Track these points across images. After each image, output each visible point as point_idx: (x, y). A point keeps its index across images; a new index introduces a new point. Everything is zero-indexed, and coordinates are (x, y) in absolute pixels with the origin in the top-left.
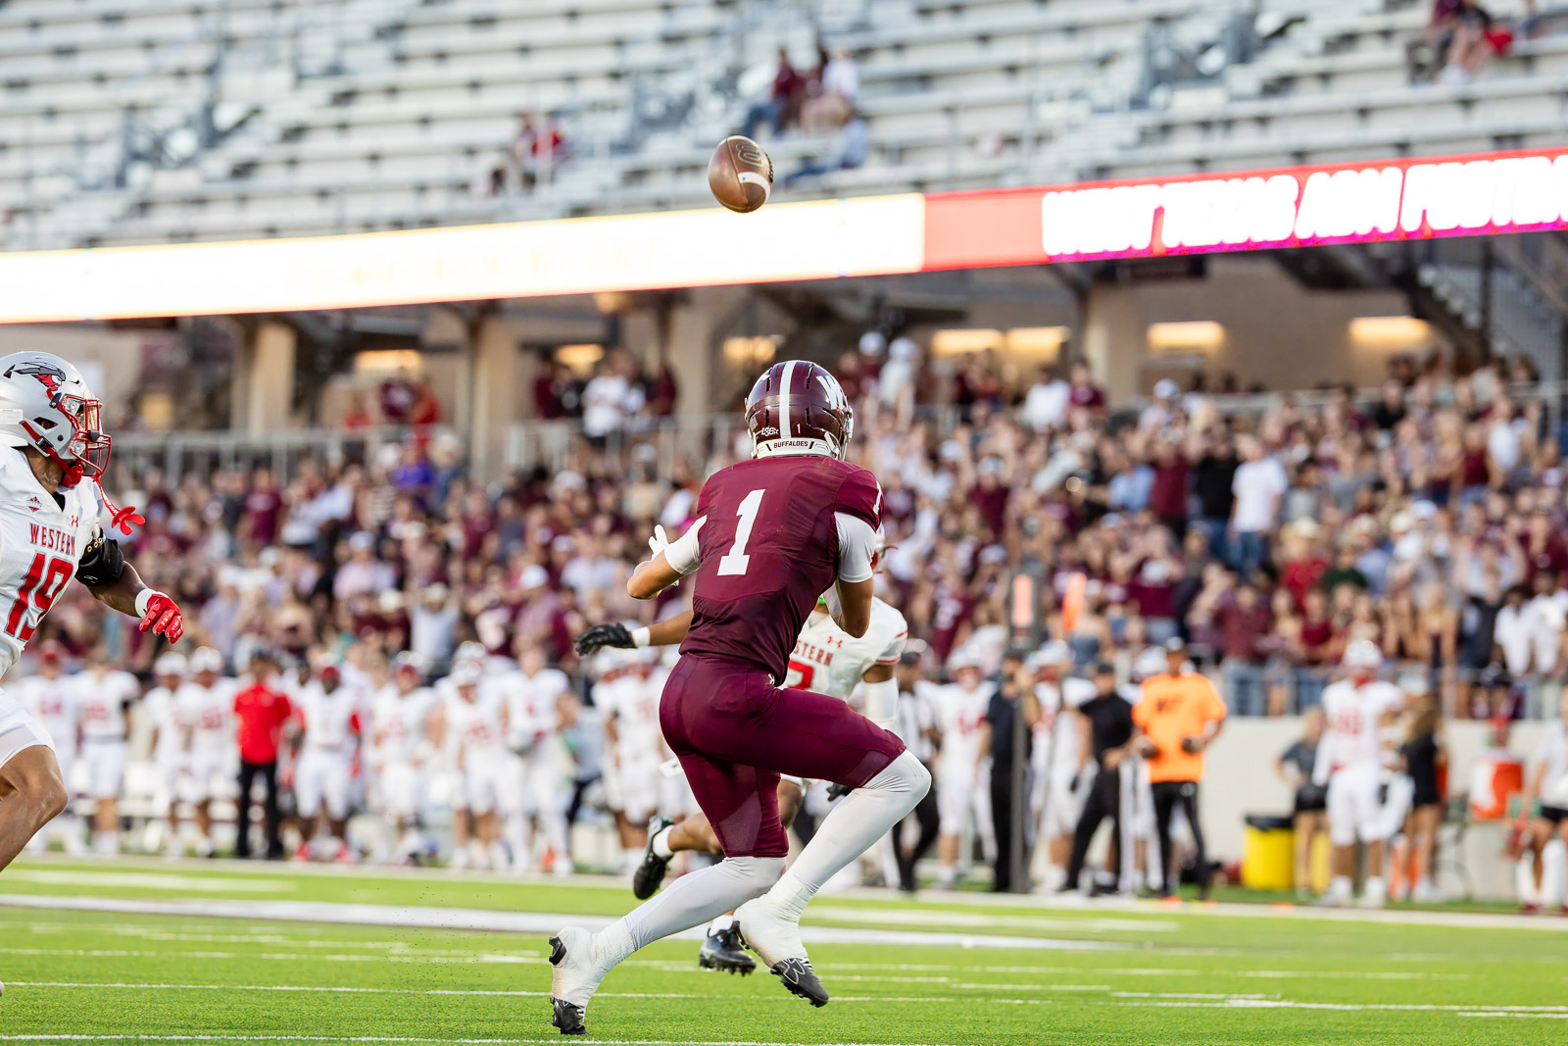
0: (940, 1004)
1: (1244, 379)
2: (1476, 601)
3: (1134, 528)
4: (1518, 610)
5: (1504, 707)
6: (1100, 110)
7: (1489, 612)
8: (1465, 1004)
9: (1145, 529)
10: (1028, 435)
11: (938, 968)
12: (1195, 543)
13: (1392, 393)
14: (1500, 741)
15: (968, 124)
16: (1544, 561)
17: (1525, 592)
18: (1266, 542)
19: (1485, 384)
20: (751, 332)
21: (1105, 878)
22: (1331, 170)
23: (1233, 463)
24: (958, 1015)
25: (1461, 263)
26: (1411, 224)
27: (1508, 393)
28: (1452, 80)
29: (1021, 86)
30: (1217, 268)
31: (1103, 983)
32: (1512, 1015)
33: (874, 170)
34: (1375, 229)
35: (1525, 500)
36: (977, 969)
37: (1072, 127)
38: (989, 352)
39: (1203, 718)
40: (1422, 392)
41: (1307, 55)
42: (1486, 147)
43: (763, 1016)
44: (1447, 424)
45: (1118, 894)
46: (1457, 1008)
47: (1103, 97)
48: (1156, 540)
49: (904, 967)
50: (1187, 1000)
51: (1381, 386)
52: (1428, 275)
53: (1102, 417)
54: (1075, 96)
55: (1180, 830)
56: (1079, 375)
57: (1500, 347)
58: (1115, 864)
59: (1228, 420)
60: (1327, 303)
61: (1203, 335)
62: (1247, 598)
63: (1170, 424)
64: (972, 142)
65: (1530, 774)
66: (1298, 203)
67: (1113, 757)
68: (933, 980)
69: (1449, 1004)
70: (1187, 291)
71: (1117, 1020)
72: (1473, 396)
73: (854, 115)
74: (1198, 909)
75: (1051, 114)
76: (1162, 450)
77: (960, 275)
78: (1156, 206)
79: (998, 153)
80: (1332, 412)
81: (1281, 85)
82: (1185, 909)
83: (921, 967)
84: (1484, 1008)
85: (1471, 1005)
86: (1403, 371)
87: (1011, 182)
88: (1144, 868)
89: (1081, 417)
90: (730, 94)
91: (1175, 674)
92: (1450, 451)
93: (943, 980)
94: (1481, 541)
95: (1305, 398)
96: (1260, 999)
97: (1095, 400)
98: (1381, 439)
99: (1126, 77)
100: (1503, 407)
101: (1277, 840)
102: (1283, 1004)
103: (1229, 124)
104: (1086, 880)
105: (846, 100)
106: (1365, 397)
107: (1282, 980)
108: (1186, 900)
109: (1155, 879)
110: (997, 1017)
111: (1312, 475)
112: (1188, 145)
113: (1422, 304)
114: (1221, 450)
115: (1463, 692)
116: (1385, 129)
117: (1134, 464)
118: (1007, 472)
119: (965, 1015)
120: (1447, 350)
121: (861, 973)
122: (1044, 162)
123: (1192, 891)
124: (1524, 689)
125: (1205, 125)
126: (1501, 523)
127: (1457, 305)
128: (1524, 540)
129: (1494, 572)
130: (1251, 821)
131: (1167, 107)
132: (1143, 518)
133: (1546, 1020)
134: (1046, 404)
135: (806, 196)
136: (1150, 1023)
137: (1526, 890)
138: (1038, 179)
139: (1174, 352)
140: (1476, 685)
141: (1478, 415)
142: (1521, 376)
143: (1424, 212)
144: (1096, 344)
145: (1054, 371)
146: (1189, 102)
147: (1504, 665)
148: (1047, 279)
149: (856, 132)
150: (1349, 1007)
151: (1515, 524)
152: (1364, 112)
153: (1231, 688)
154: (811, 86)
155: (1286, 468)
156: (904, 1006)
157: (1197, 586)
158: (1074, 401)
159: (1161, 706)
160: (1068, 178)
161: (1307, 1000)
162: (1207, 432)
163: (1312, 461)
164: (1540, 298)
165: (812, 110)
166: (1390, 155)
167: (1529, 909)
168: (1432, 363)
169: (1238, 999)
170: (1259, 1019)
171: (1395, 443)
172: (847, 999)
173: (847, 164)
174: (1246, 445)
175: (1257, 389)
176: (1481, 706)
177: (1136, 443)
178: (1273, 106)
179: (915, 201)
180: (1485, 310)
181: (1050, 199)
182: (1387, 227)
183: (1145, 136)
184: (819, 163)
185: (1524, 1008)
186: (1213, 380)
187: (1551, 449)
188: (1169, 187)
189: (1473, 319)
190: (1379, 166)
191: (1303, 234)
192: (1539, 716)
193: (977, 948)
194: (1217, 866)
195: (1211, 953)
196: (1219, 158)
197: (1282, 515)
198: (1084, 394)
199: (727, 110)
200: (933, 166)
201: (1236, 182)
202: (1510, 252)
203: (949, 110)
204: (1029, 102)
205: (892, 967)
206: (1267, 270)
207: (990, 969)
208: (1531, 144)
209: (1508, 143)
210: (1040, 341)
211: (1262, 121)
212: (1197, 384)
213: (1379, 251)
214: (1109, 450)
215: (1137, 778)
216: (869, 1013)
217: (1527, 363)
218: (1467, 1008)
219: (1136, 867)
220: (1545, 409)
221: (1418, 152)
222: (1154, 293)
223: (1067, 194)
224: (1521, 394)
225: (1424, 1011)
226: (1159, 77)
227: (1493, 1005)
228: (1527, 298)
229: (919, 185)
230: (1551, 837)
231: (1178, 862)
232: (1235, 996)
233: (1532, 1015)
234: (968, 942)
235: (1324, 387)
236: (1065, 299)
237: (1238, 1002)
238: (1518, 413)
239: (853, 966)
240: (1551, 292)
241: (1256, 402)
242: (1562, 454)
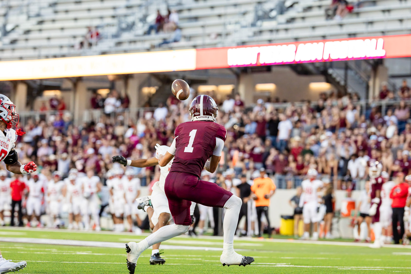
0: (199, 265)
1: (281, 99)
2: (343, 158)
3: (252, 138)
4: (354, 160)
5: (350, 187)
6: (243, 27)
7: (346, 161)
8: (340, 266)
9: (255, 139)
10: (224, 113)
11: (199, 256)
12: (268, 142)
13: (321, 103)
14: (349, 196)
15: (208, 30)
16: (361, 148)
17: (356, 156)
18: (287, 142)
19: (345, 100)
20: (149, 86)
21: (244, 232)
22: (305, 43)
23: (278, 121)
24: (204, 268)
25: (339, 68)
26: (326, 58)
27: (352, 103)
28: (337, 19)
29: (222, 20)
30: (274, 69)
32: (352, 269)
33: (183, 43)
34: (316, 59)
35: (356, 131)
36: (209, 256)
37: (236, 31)
38: (213, 91)
39: (270, 189)
40: (329, 102)
41: (299, 12)
42: (346, 37)
43: (152, 269)
44: (335, 111)
45: (247, 236)
46: (337, 267)
47: (244, 23)
48: (258, 142)
49: (189, 256)
50: (265, 265)
51: (318, 100)
52: (330, 71)
53: (243, 109)
54: (237, 23)
55: (264, 219)
56: (237, 98)
57: (350, 90)
58: (246, 228)
59: (277, 110)
60: (304, 79)
61: (270, 87)
62: (281, 157)
63: (261, 111)
64: (209, 35)
65: (357, 205)
66: (296, 52)
67: (246, 200)
68: (197, 259)
69: (335, 266)
70: (266, 75)
71: (246, 270)
72: (342, 103)
73: (177, 28)
74: (268, 240)
75: (230, 28)
76: (259, 118)
77: (206, 70)
78: (258, 53)
79: (216, 38)
80: (305, 108)
81: (292, 20)
82: (265, 240)
83: (194, 256)
84: (345, 267)
85: (341, 266)
86: (324, 97)
87: (219, 46)
88: (254, 230)
89: (237, 109)
90: (144, 22)
91: (262, 177)
92: (336, 119)
93: (200, 259)
94: (344, 142)
95: (297, 104)
96: (285, 265)
97: (241, 104)
98: (318, 115)
99: (250, 18)
100: (350, 106)
101: (289, 222)
102: (291, 266)
103: (277, 31)
104: (238, 233)
105: (175, 24)
106: (313, 104)
107: (291, 259)
108: (265, 238)
109: (257, 232)
110: (215, 269)
111: (299, 124)
112: (267, 36)
113: (329, 79)
114: (275, 118)
115: (339, 183)
116: (319, 32)
117: (251, 121)
119: (206, 269)
120: (336, 91)
121: (178, 257)
122: (228, 41)
123: (266, 235)
124: (355, 182)
125: (271, 31)
126: (349, 137)
127: (338, 79)
128: (356, 142)
129: (348, 150)
130: (282, 217)
131: (261, 26)
132: (254, 136)
133: (361, 270)
134: (228, 105)
135: (165, 49)
136: (255, 271)
137: (356, 236)
138: (226, 45)
139: (262, 92)
140: (343, 181)
141: (344, 108)
142: (355, 98)
143: (330, 54)
144: (242, 89)
145: (231, 96)
146: (267, 25)
147: (350, 175)
148: (228, 72)
149: (178, 32)
150: (309, 267)
151: (353, 138)
152: (314, 28)
153: (277, 181)
154: (166, 20)
155: (292, 122)
156: (189, 266)
157: (268, 154)
158: (236, 104)
159: (259, 186)
160: (234, 45)
161: (297, 265)
162: (271, 113)
163: (299, 121)
164: (360, 77)
165: (166, 26)
166: (321, 39)
167: (357, 241)
168: (332, 95)
169: (279, 264)
170: (285, 270)
171: (321, 116)
172: (174, 264)
173: (175, 41)
174: (281, 116)
175: (285, 102)
176: (344, 186)
177: (252, 116)
178: (289, 26)
179: (193, 51)
180: (346, 80)
181: (230, 51)
182: (319, 58)
183: (255, 34)
184: (168, 40)
185: (355, 267)
186: (273, 99)
187: (363, 118)
188: (261, 47)
189: (342, 83)
190: (318, 42)
191: (297, 60)
192: (359, 189)
193: (209, 251)
194: (273, 229)
195: (272, 252)
196: (274, 40)
197: (291, 135)
198: (238, 103)
199: (143, 26)
200: (198, 42)
201: (279, 46)
202: (352, 65)
203: (203, 27)
204: (224, 25)
205: (186, 256)
206: (288, 70)
207: (213, 256)
208: (358, 36)
209: (352, 36)
210: (227, 89)
211: (286, 30)
212: (269, 100)
213: (317, 65)
214: (245, 118)
215: (252, 205)
216: (180, 268)
217: (357, 95)
218: (340, 267)
219: (252, 229)
220: (361, 107)
221: (328, 38)
222: (257, 76)
223: (234, 49)
224: (355, 103)
225: (329, 268)
226: (259, 18)
227: (347, 266)
228: (357, 77)
229: (195, 47)
230: (362, 221)
231: (263, 228)
232: (278, 264)
233: (358, 269)
234: (207, 249)
235: (303, 101)
236: (234, 77)
237: (279, 265)
238: (354, 108)
239: (176, 255)
240: (364, 76)
241: (284, 105)
242: (366, 119)
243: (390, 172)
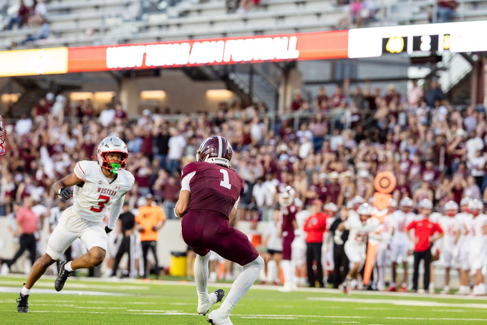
0: (71, 313)
1: (173, 110)
2: (247, 182)
3: (136, 158)
4: (260, 185)
5: (256, 217)
6: (126, 21)
7: (251, 186)
8: (243, 314)
9: (140, 158)
11: (71, 301)
12: (156, 163)
13: (221, 114)
14: (254, 228)
15: (83, 25)
16: (269, 169)
17: (263, 179)
18: (179, 162)
19: (250, 112)
20: (10, 92)
21: (125, 272)
22: (201, 41)
23: (168, 137)
24: (77, 317)
25: (243, 72)
26: (227, 60)
27: (258, 114)
28: (241, 13)
29: (100, 13)
30: (164, 73)
31: (125, 307)
32: (258, 317)
33: (51, 40)
34: (215, 61)
35: (263, 150)
36: (84, 302)
37: (117, 26)
38: (89, 100)
39: (158, 219)
40: (230, 114)
41: (194, 4)
42: (251, 34)
43: (14, 317)
44: (238, 125)
45: (129, 277)
46: (240, 315)
47: (127, 16)
48: (144, 161)
49: (59, 301)
50: (152, 312)
51: (217, 112)
52: (232, 76)
53: (125, 121)
54: (118, 16)
55: (150, 256)
56: (118, 108)
57: (255, 100)
58: (129, 268)
59: (167, 123)
60: (199, 85)
61: (158, 95)
62: (172, 181)
63: (147, 124)
64: (84, 31)
65: (264, 238)
66: (190, 52)
67: (128, 233)
68: (69, 305)
69: (238, 314)
70: (154, 80)
71: (130, 319)
72: (246, 115)
73: (45, 21)
74: (155, 282)
75: (110, 22)
76: (146, 132)
77: (79, 74)
78: (144, 53)
79: (92, 34)
80: (201, 120)
81: (185, 13)
82: (151, 282)
83: (65, 301)
84: (249, 315)
85: (245, 314)
86: (224, 107)
87: (97, 44)
88: (138, 269)
89: (118, 121)
90: (4, 14)
91: (149, 205)
92: (238, 134)
93: (72, 305)
94: (248, 163)
95: (193, 116)
96: (176, 312)
97: (123, 116)
98: (216, 129)
99: (134, 10)
100: (256, 119)
101: (181, 260)
102: (184, 314)
103: (168, 26)
104: (119, 273)
105: (42, 16)
106: (212, 116)
107: (183, 306)
108: (151, 279)
109: (142, 272)
110: (90, 318)
111: (194, 141)
112: (154, 33)
113: (230, 86)
114: (164, 133)
115: (243, 212)
116: (219, 28)
117: (136, 137)
118: (94, 139)
119: (80, 317)
120: (238, 100)
121: (45, 303)
122: (107, 38)
123: (153, 276)
124: (262, 211)
125: (160, 26)
126: (254, 157)
127: (241, 86)
128: (263, 162)
129: (252, 173)
130: (173, 254)
131: (148, 20)
132: (139, 155)
133: (270, 319)
134: (107, 117)
135: (29, 48)
136: (140, 320)
137: (262, 277)
138: (105, 43)
139: (149, 101)
140: (247, 210)
141: (248, 122)
142: (262, 109)
143: (231, 56)
144: (124, 98)
145: (110, 106)
146: (155, 19)
147: (256, 203)
148: (108, 76)
149: (45, 27)
151: (259, 158)
152: (212, 23)
153: (167, 210)
154: (31, 12)
155: (186, 138)
156: (60, 314)
157: (156, 177)
158: (116, 116)
159: (145, 216)
160: (115, 43)
161: (190, 312)
162: (160, 126)
163: (195, 136)
164: (269, 84)
165: (32, 19)
166: (220, 37)
167: (263, 283)
168: (234, 105)
169: (169, 312)
170: (176, 319)
171: (221, 129)
172: (41, 312)
173: (43, 37)
174: (173, 131)
175: (178, 113)
176: (248, 216)
177: (137, 130)
178: (183, 20)
179: (64, 51)
180: (251, 87)
181: (109, 50)
182: (219, 60)
183: (141, 30)
184: (33, 37)
185: (262, 315)
186: (162, 110)
187: (272, 133)
188: (148, 46)
189: (247, 91)
190: (217, 40)
191: (192, 62)
192: (267, 220)
193: (83, 295)
194: (162, 269)
195: (160, 297)
196: (165, 37)
197: (184, 153)
198: (120, 114)
199: (3, 19)
200: (71, 39)
201: (170, 45)
202: (259, 69)
203: (76, 20)
204: (103, 18)
205: (55, 301)
206: (180, 74)
207: (88, 302)
208: (266, 34)
209: (259, 33)
210: (106, 96)
211: (179, 25)
212: (157, 111)
213: (216, 68)
214: (128, 132)
215: (136, 238)
216: (48, 316)
217: (264, 105)
218: (244, 315)
219: (135, 268)
220: (270, 120)
221: (230, 36)
222: (143, 81)
223: (114, 48)
224: (262, 115)
226: (145, 10)
227: (252, 314)
228: (264, 84)
229: (66, 45)
230: (270, 259)
231: (149, 267)
232: (168, 311)
233: (265, 318)
234: (80, 293)
235: (199, 112)
236: (114, 83)
237: (169, 313)
238: (261, 121)
239: (43, 301)
240: (272, 82)
241: (176, 117)
242: (275, 135)
243: (304, 199)
